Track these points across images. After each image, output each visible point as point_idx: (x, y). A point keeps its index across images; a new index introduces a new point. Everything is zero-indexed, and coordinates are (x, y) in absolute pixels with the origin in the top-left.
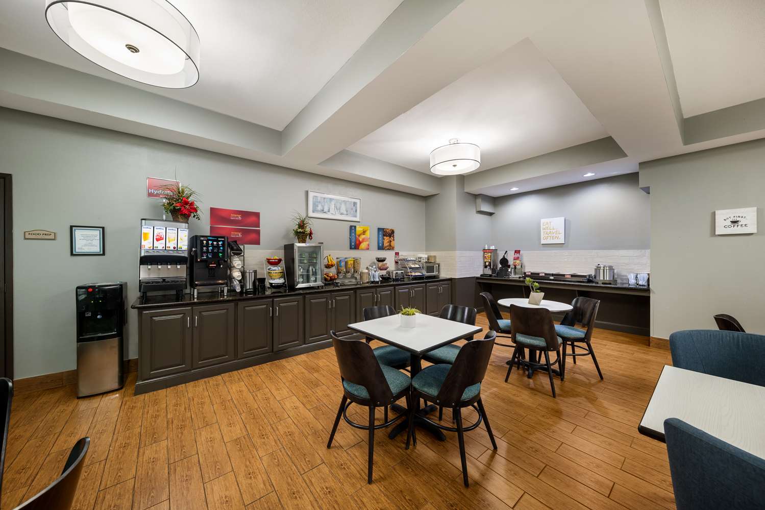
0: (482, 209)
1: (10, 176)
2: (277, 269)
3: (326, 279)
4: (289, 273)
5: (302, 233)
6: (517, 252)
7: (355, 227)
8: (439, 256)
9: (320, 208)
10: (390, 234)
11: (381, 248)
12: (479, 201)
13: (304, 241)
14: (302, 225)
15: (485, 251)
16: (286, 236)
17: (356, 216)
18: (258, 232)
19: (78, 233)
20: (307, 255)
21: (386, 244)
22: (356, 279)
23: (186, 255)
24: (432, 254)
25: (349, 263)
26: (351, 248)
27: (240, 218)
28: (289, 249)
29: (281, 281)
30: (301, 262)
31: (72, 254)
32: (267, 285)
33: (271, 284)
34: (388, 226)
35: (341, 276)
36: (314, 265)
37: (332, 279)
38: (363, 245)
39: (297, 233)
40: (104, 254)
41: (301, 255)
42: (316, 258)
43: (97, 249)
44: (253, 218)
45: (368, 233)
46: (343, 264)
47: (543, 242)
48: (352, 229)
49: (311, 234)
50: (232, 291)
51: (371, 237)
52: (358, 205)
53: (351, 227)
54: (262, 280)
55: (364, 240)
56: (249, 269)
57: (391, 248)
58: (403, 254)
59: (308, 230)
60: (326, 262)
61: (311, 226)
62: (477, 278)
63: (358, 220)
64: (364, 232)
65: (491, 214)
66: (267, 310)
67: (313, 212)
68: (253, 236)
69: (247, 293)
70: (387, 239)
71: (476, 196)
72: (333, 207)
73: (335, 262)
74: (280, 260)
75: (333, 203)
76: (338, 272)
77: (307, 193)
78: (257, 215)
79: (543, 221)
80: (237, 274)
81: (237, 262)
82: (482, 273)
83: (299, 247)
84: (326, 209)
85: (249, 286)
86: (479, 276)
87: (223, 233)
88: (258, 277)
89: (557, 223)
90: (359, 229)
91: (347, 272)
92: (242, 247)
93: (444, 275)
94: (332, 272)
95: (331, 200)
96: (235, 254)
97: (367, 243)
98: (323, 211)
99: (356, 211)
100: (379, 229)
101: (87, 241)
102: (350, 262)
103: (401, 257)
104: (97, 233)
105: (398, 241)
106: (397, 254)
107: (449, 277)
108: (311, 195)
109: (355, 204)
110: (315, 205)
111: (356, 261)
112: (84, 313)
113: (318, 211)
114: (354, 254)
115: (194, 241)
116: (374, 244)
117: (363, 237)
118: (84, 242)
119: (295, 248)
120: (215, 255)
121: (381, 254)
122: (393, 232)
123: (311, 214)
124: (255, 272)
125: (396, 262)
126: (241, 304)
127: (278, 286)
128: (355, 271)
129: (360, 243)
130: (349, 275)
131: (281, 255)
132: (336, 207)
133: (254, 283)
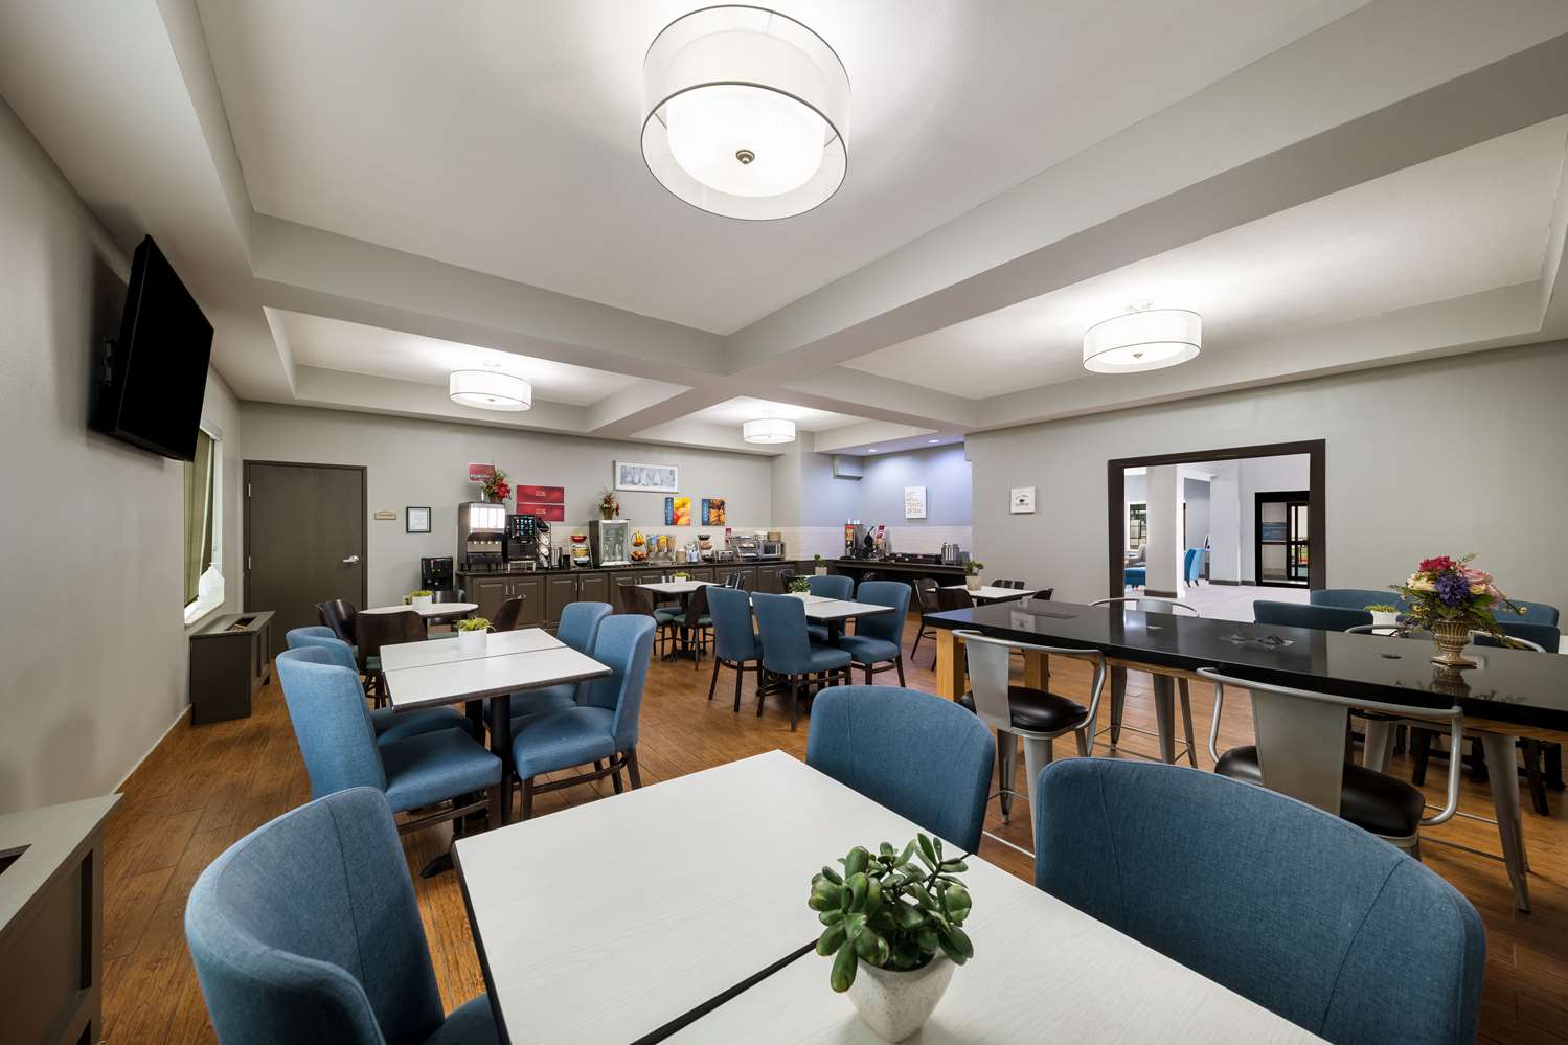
0: (840, 473)
1: (365, 468)
2: (582, 547)
3: (633, 558)
4: (594, 551)
5: (608, 508)
6: (882, 528)
7: (672, 499)
8: (786, 533)
9: (629, 479)
10: (720, 506)
11: (706, 523)
12: (837, 462)
13: (610, 518)
14: (608, 500)
15: (848, 527)
16: (591, 512)
17: (673, 486)
18: (562, 508)
19: (412, 513)
20: (613, 532)
21: (713, 518)
22: (671, 559)
23: (503, 532)
24: (778, 530)
25: (661, 541)
26: (667, 524)
27: (544, 494)
28: (594, 525)
29: (586, 559)
30: (607, 539)
31: (408, 532)
32: (572, 563)
33: (576, 562)
34: (716, 496)
35: (652, 555)
36: (621, 543)
37: (640, 559)
38: (682, 521)
39: (602, 509)
40: (430, 531)
41: (607, 533)
42: (623, 535)
43: (425, 527)
44: (557, 494)
45: (689, 506)
46: (654, 542)
47: (908, 516)
48: (669, 501)
49: (617, 510)
50: (540, 567)
51: (694, 510)
52: (676, 473)
53: (667, 499)
54: (567, 558)
55: (683, 513)
56: (555, 546)
57: (719, 523)
58: (736, 531)
59: (614, 506)
60: (634, 540)
61: (619, 500)
62: (835, 561)
63: (675, 490)
64: (684, 505)
65: (859, 478)
66: (572, 584)
67: (621, 484)
68: (556, 513)
69: (552, 568)
70: (714, 512)
71: (832, 457)
72: (644, 477)
73: (645, 540)
74: (585, 538)
75: (645, 472)
76: (649, 551)
77: (614, 463)
78: (561, 490)
79: (907, 490)
80: (544, 551)
81: (544, 539)
82: (843, 555)
83: (605, 525)
84: (636, 480)
85: (555, 563)
86: (838, 558)
87: (529, 510)
88: (564, 554)
89: (918, 493)
90: (677, 501)
91: (660, 551)
92: (548, 525)
93: (788, 557)
94: (642, 550)
95: (642, 469)
96: (543, 531)
97: (688, 517)
98: (633, 483)
99: (673, 480)
100: (704, 501)
101: (418, 520)
102: (663, 540)
103: (734, 535)
104: (425, 513)
105: (729, 516)
106: (728, 530)
107: (794, 559)
108: (619, 465)
109: (672, 472)
110: (623, 477)
111: (669, 539)
112: (426, 580)
113: (626, 483)
114: (671, 530)
115: (510, 519)
116: (698, 518)
117: (682, 510)
118: (416, 521)
119: (601, 525)
120: (526, 532)
121: (705, 531)
122: (723, 503)
123: (619, 487)
124: (560, 549)
125: (727, 541)
126: (549, 577)
127: (583, 565)
128: (669, 551)
129: (679, 517)
130: (661, 554)
131: (585, 531)
132: (648, 476)
133: (559, 559)
